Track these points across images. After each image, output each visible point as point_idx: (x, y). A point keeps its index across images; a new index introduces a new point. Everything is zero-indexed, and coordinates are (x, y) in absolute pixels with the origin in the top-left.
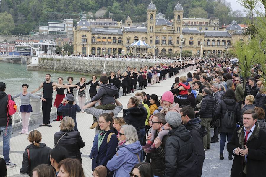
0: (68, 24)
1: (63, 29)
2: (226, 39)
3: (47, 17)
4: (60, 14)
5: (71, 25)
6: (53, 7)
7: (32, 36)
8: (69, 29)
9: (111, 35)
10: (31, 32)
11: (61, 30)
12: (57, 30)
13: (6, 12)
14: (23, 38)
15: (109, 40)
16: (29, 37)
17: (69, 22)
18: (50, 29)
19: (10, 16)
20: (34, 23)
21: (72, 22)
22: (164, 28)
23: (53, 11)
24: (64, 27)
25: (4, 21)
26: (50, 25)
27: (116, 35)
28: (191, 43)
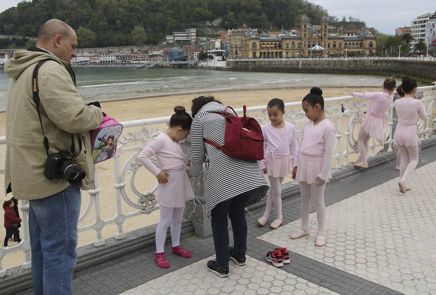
0: (191, 33)
1: (187, 38)
2: (359, 42)
3: (172, 28)
4: (183, 25)
5: (194, 34)
6: (176, 19)
7: (161, 45)
8: (193, 37)
9: (272, 41)
10: (160, 42)
11: (185, 39)
12: (182, 39)
13: (139, 26)
14: (154, 47)
15: (272, 46)
16: (158, 46)
17: (192, 31)
18: (176, 38)
19: (142, 29)
20: (161, 34)
21: (195, 31)
22: (314, 35)
23: (177, 23)
24: (188, 36)
25: (138, 33)
26: (176, 35)
27: (276, 41)
28: (334, 46)
